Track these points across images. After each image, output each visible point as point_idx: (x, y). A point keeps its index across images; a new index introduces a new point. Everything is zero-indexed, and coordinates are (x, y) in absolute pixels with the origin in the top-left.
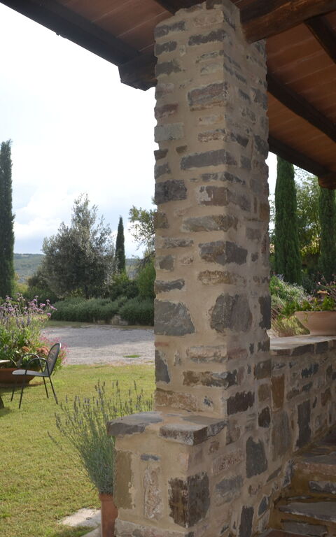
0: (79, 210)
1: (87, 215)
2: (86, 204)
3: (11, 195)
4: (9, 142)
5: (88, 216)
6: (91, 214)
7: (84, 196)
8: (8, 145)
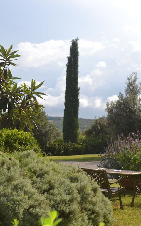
0: (130, 84)
1: (136, 87)
2: (135, 80)
3: (78, 75)
4: (77, 40)
5: (136, 89)
6: (138, 87)
7: (134, 75)
8: (76, 42)
